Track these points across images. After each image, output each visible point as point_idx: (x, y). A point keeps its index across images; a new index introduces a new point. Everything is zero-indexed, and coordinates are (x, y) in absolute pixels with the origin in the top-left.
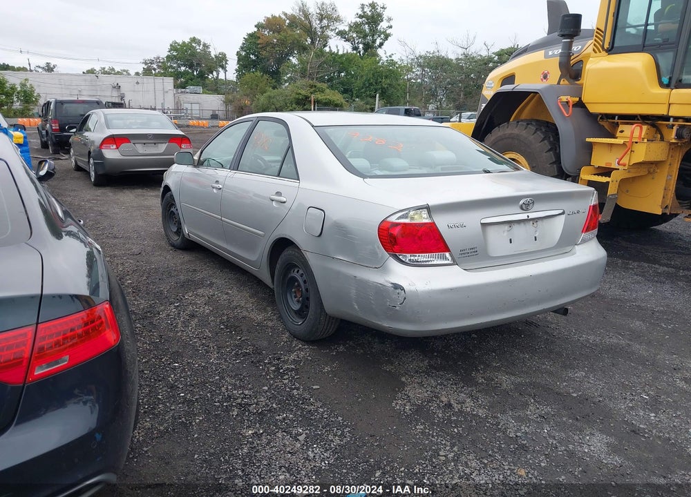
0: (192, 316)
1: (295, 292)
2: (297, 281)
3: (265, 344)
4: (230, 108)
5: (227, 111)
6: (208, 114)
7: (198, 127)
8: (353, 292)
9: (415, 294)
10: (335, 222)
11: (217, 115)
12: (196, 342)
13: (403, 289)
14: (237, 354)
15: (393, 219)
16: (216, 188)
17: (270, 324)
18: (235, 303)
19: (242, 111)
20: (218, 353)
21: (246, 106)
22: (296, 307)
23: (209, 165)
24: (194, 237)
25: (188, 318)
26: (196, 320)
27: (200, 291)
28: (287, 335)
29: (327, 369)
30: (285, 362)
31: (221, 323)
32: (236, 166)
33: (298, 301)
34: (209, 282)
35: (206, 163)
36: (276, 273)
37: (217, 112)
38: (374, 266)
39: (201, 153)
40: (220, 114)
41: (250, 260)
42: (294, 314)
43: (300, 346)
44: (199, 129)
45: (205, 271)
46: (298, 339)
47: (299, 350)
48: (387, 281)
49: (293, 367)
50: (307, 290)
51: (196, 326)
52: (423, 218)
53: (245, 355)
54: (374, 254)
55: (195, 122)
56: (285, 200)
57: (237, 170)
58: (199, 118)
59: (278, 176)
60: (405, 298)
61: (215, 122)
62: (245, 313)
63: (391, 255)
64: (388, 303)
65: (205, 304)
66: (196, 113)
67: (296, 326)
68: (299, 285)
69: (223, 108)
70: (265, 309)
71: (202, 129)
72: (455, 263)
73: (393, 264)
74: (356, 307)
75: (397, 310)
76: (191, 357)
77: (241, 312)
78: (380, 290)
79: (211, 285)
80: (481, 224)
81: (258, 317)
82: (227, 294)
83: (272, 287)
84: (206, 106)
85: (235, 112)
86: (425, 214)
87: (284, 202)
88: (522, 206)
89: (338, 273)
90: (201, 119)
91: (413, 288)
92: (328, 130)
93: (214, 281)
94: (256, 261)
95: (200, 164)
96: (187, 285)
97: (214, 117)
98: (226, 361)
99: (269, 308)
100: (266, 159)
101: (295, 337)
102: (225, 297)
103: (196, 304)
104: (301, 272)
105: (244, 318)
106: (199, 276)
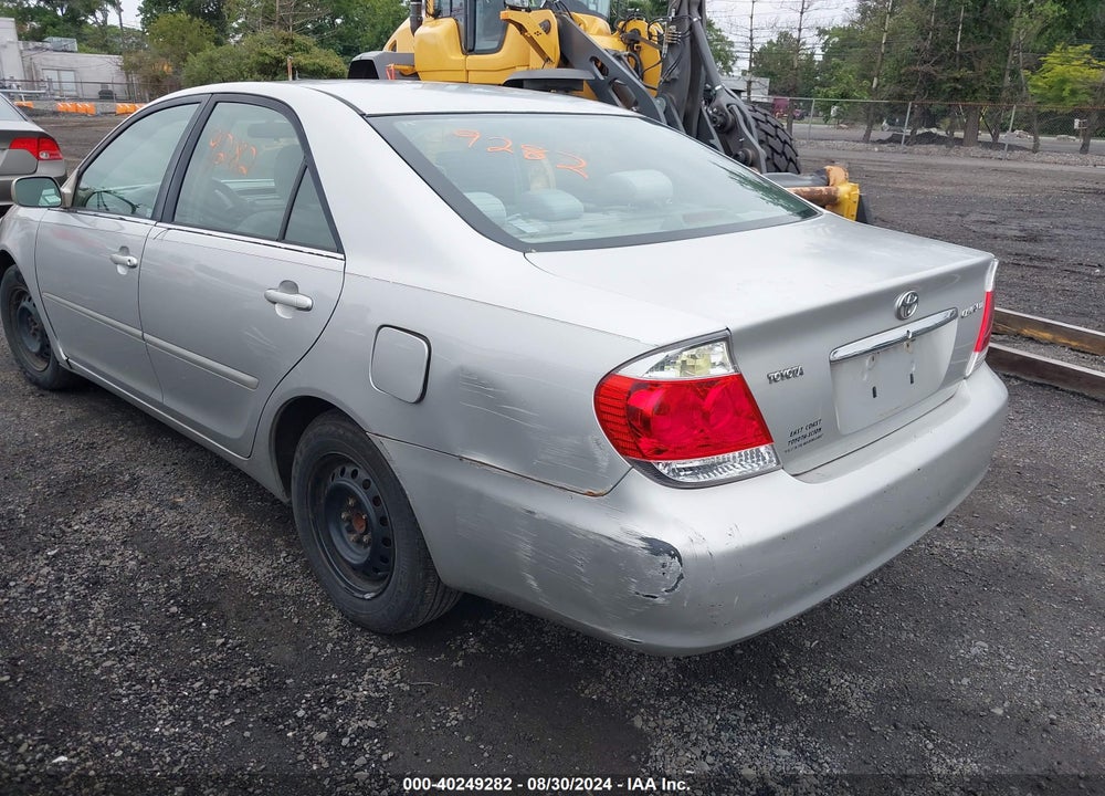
0: (95, 583)
1: (349, 520)
2: (354, 495)
3: (287, 653)
4: (134, 79)
5: (129, 85)
6: (94, 91)
7: (77, 114)
8: (525, 550)
9: (708, 563)
10: (462, 369)
11: (111, 93)
12: (109, 670)
13: (674, 554)
14: (222, 697)
15: (640, 371)
16: (123, 264)
17: (289, 588)
18: (195, 535)
19: (158, 86)
20: (172, 700)
21: (164, 75)
22: (357, 556)
23: (104, 209)
24: (80, 368)
25: (82, 590)
26: (105, 595)
27: (109, 505)
28: (336, 621)
29: (455, 716)
30: (348, 709)
31: (169, 596)
32: (168, 209)
33: (359, 541)
34: (127, 478)
35: (93, 201)
36: (295, 472)
37: (110, 87)
38: (586, 491)
39: (79, 178)
40: (117, 89)
41: (225, 438)
42: (351, 573)
43: (374, 649)
44: (76, 118)
45: (115, 450)
46: (365, 628)
47: (372, 663)
48: (628, 533)
49: (371, 724)
50: (383, 521)
51: (107, 616)
52: (714, 365)
53: (244, 695)
54: (586, 458)
55: (69, 105)
56: (309, 302)
57: (172, 221)
58: (76, 99)
59: (282, 238)
60: (681, 577)
61: (108, 106)
62: (225, 563)
63: (635, 464)
64: (633, 588)
65: (124, 543)
66: (70, 89)
67: (360, 602)
68: (359, 504)
69: (121, 79)
70: (269, 543)
71: (84, 119)
72: (781, 465)
73: (641, 487)
74: (534, 584)
75: (655, 605)
76: (101, 726)
77: (214, 560)
78: (608, 555)
79: (133, 483)
80: (831, 362)
81: (257, 569)
82: (175, 506)
83: (285, 500)
84: (88, 76)
85: (145, 87)
86: (719, 352)
87: (308, 309)
88: (899, 309)
89: (479, 498)
90: (81, 100)
91: (700, 549)
92: (403, 125)
93: (140, 471)
94: (239, 439)
95: (77, 203)
96: (78, 490)
97: (106, 95)
98: (196, 726)
99: (279, 542)
100: (232, 186)
101: (355, 623)
102: (170, 516)
103: (100, 544)
104: (363, 475)
105: (224, 575)
106: (103, 460)
